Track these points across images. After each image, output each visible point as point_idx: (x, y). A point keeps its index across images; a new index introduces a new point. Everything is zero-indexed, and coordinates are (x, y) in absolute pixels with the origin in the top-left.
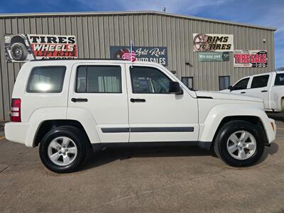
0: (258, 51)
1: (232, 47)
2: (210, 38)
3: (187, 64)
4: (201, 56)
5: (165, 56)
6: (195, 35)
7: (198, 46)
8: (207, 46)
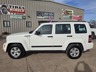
0: (79, 16)
1: (73, 14)
2: (67, 11)
3: (60, 19)
4: (64, 17)
5: (54, 16)
6: (62, 10)
7: (63, 13)
8: (66, 14)
